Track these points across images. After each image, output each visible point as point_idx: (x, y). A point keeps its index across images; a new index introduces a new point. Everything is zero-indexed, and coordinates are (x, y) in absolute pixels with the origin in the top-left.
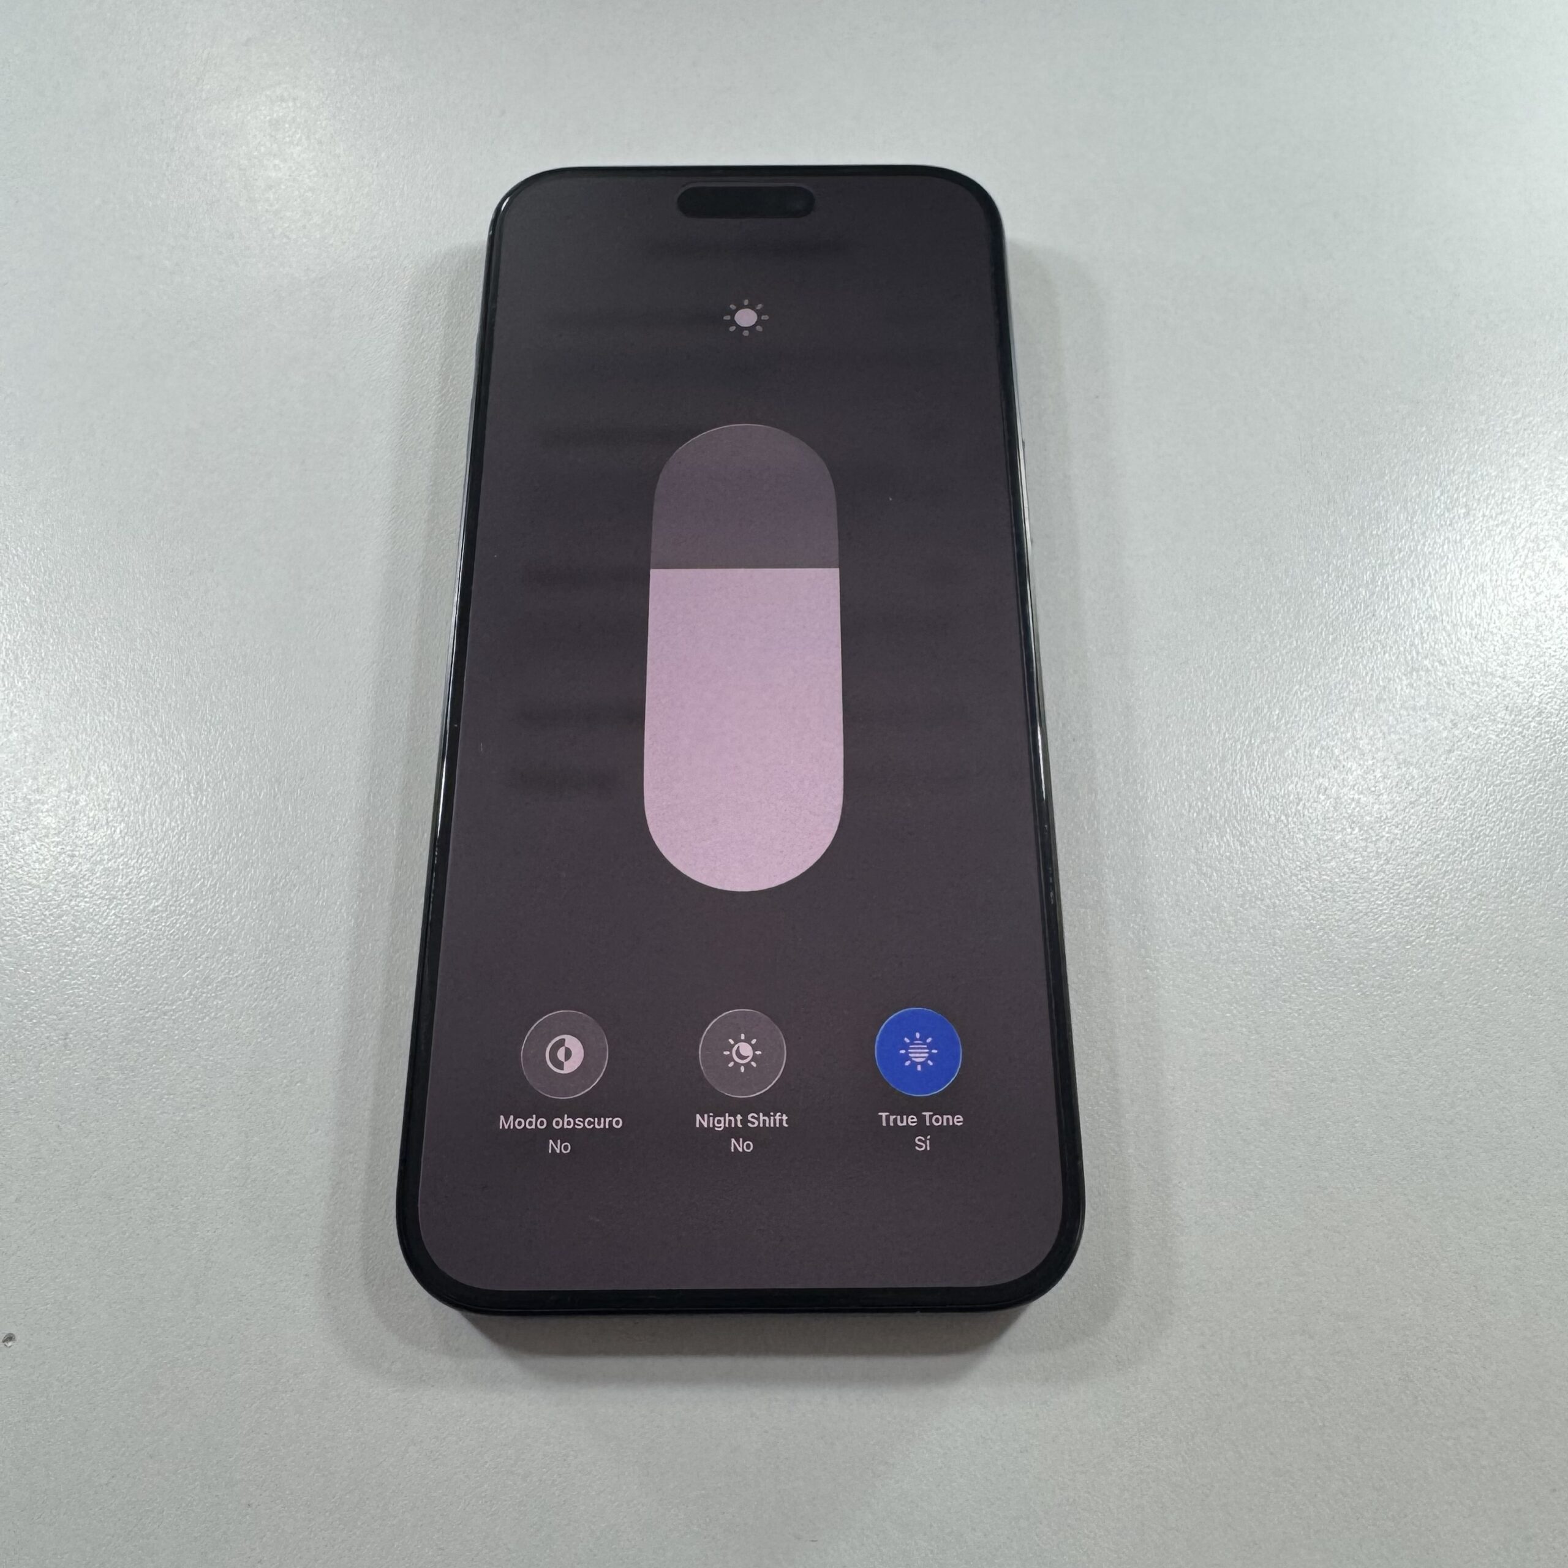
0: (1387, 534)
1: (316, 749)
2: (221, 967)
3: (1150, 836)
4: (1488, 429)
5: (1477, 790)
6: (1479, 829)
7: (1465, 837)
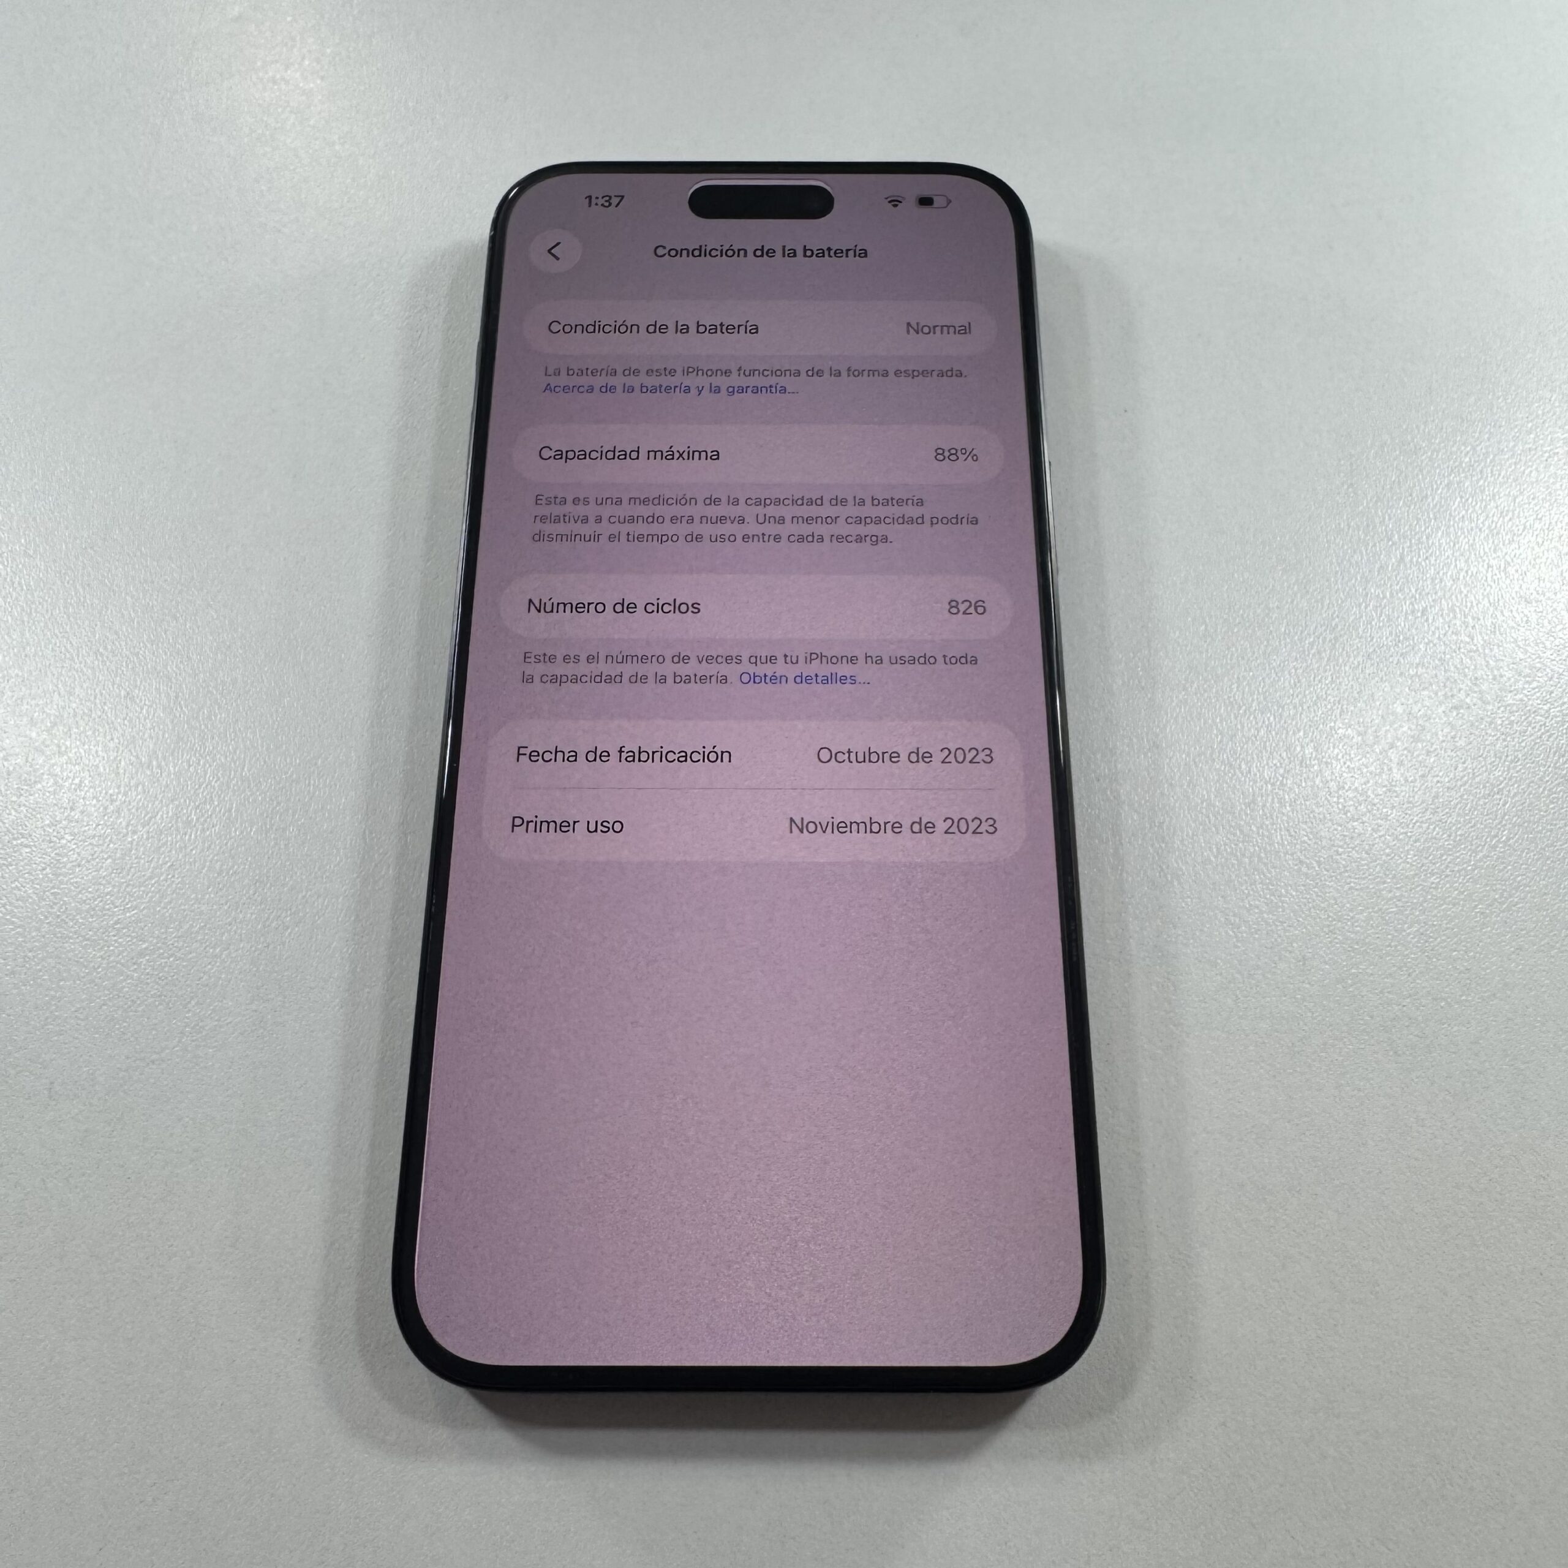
0: (1427, 561)
1: (309, 783)
2: (211, 1014)
3: (1176, 883)
4: (1536, 449)
5: (1517, 836)
6: (1519, 878)
7: (1504, 888)
